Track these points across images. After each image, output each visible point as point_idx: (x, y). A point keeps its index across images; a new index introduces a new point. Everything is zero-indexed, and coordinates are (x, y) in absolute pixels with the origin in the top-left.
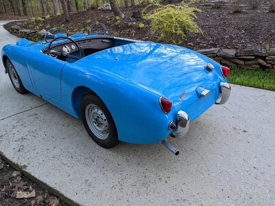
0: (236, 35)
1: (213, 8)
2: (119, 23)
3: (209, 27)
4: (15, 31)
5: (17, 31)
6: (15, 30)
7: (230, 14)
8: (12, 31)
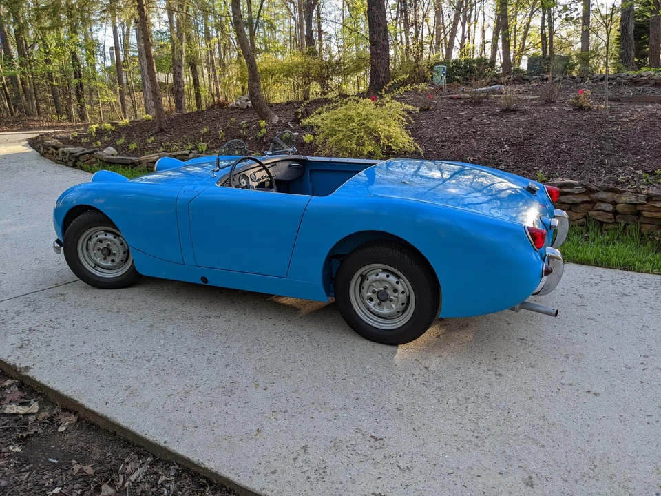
0: (491, 155)
1: (466, 103)
2: (264, 134)
3: (441, 141)
4: (51, 150)
5: (55, 151)
6: (50, 148)
7: (494, 115)
8: (45, 151)
